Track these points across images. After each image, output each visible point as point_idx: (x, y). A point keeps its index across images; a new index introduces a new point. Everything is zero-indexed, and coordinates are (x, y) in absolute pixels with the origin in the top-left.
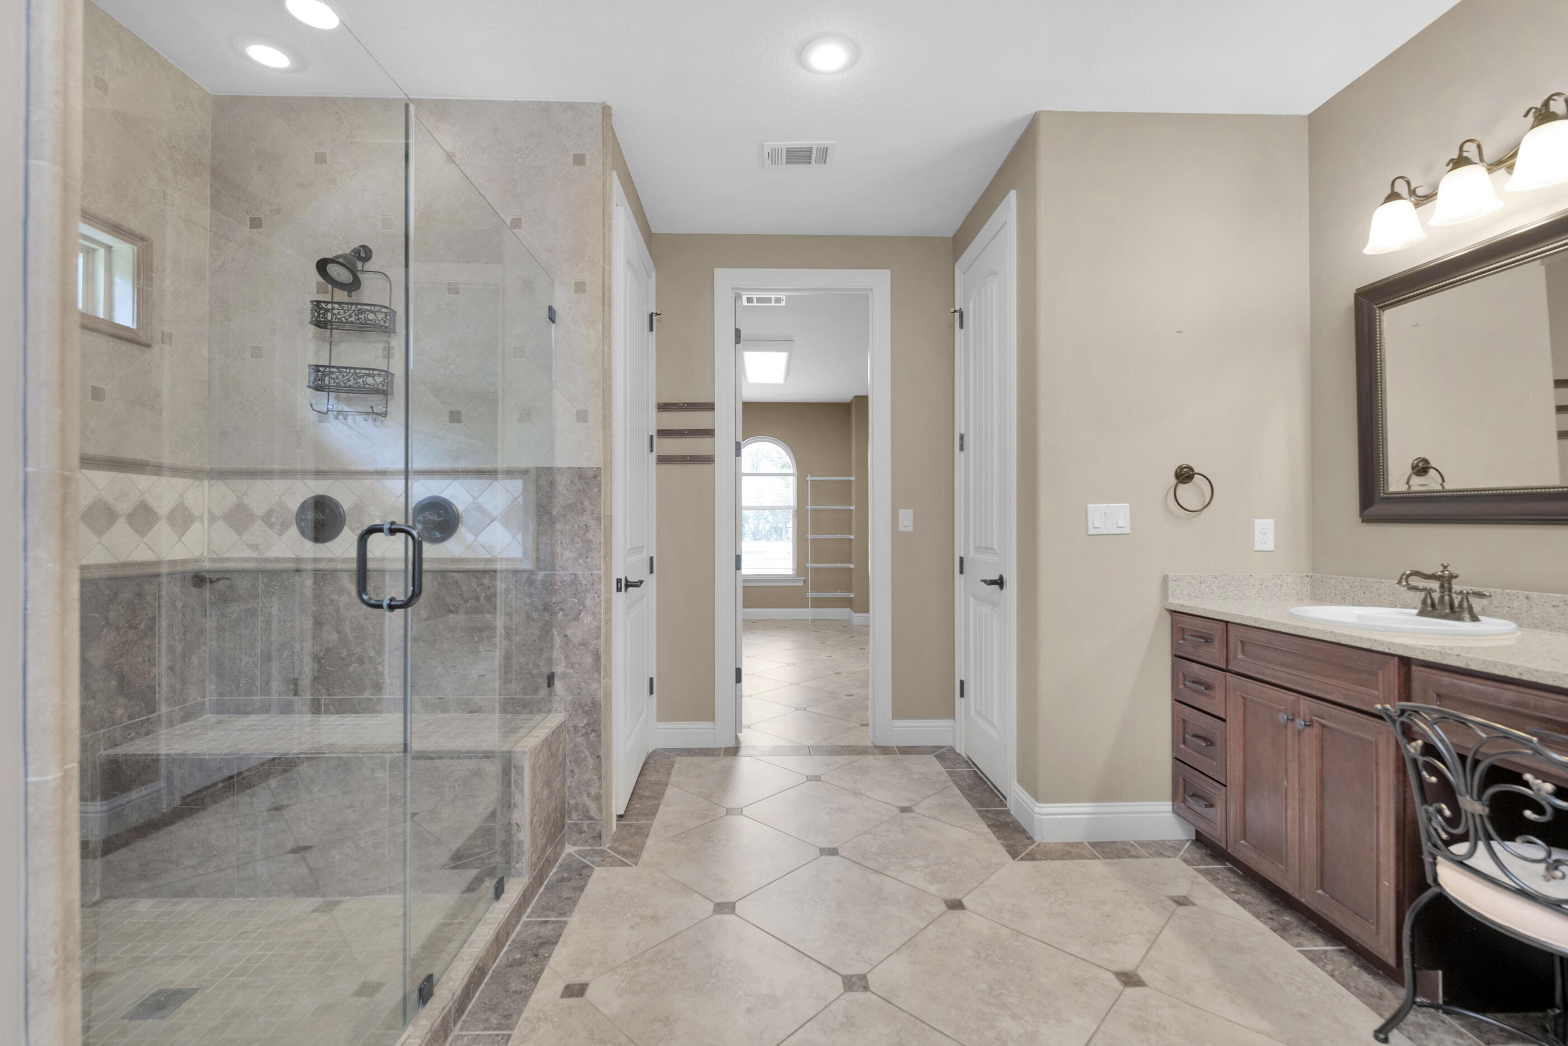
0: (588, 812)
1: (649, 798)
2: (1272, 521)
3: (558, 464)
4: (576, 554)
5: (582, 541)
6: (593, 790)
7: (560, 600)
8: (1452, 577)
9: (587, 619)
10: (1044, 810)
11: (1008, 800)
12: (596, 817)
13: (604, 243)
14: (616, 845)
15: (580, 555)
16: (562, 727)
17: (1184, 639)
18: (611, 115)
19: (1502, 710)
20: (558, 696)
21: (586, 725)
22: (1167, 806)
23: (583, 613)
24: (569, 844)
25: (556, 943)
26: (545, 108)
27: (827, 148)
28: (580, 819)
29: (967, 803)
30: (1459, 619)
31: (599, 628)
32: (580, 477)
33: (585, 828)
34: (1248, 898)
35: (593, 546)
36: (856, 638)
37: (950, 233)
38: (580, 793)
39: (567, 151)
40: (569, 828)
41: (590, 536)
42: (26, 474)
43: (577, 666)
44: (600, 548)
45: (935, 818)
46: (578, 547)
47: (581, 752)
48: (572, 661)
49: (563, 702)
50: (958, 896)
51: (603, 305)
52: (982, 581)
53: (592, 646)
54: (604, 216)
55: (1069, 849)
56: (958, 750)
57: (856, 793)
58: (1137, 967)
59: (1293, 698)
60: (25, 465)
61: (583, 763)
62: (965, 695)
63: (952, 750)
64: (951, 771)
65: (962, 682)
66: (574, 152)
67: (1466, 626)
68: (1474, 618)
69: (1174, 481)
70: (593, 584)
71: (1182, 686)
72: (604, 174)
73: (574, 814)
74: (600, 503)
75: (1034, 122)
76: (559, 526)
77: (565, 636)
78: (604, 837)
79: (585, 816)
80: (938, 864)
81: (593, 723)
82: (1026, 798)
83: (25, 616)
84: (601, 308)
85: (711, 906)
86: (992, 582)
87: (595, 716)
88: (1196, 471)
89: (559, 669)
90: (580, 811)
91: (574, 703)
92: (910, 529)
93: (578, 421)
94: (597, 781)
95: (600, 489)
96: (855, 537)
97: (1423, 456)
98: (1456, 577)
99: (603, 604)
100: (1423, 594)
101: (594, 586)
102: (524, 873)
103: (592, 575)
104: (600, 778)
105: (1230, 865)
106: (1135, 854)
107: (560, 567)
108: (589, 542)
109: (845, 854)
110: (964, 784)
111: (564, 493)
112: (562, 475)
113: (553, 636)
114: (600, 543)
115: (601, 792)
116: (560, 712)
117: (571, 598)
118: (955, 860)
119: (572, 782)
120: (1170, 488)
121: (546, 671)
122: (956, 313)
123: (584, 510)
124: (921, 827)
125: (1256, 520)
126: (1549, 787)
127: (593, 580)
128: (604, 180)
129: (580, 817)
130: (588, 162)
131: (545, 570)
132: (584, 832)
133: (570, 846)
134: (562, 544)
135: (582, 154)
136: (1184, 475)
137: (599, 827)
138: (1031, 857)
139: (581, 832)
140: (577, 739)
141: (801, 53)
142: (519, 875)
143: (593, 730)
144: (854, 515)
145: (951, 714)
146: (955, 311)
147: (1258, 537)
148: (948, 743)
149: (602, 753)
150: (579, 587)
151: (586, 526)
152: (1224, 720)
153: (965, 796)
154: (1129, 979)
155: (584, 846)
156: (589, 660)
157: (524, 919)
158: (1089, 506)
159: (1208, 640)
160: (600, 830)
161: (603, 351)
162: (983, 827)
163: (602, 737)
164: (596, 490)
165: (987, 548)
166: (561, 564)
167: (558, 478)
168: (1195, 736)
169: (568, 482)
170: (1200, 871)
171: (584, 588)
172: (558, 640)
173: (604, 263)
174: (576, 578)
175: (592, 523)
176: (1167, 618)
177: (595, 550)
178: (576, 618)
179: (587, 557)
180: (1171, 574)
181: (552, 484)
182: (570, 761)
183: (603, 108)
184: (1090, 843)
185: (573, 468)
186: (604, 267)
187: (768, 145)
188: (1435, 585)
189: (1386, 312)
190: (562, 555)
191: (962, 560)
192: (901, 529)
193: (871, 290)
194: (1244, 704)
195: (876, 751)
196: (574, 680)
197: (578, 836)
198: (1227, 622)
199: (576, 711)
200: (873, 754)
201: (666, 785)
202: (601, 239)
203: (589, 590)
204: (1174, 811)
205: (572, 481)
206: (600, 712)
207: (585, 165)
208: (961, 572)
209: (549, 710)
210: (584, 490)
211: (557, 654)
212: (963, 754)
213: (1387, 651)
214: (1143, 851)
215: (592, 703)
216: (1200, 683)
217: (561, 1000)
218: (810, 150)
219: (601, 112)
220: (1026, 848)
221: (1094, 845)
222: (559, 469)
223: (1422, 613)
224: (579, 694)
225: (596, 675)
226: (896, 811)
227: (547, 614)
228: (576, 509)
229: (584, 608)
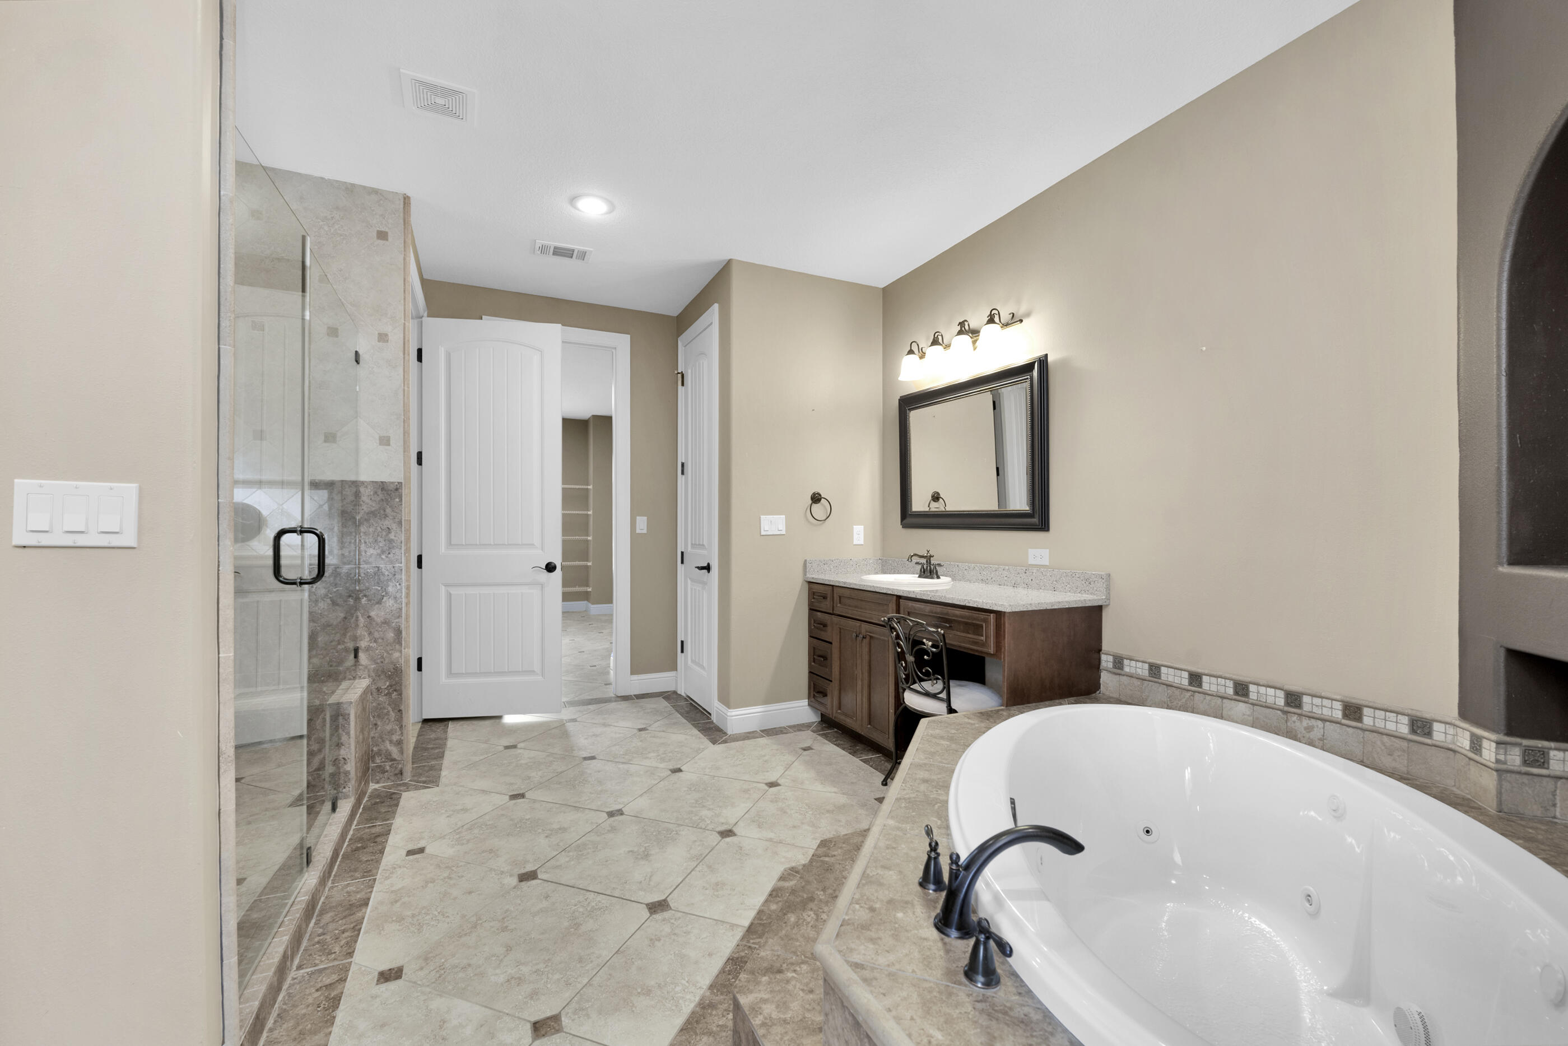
0: (390, 755)
1: (432, 748)
2: (863, 526)
3: (363, 478)
4: (379, 551)
5: (385, 541)
6: (395, 738)
7: (364, 588)
8: (931, 556)
9: (389, 603)
10: (734, 713)
11: (712, 715)
12: (397, 758)
13: (405, 305)
14: (416, 778)
15: (383, 552)
16: (366, 691)
17: (814, 598)
18: (410, 204)
19: (926, 615)
20: (362, 665)
21: (388, 687)
22: (805, 702)
23: (385, 598)
24: (372, 783)
25: (389, 834)
26: (350, 189)
27: (586, 252)
28: (384, 762)
29: (685, 721)
30: (932, 578)
31: (401, 609)
32: (383, 489)
33: (388, 768)
34: (842, 742)
35: (394, 544)
36: (594, 625)
37: (675, 313)
38: (383, 741)
39: (372, 226)
40: (372, 770)
41: (392, 536)
42: (218, 502)
43: (380, 640)
44: (401, 546)
45: (664, 731)
46: (381, 545)
47: (384, 708)
48: (375, 637)
49: (366, 670)
50: (679, 766)
51: (404, 354)
52: (696, 567)
53: (394, 624)
54: (405, 284)
55: (748, 735)
56: (679, 692)
57: (605, 725)
58: (777, 779)
59: (859, 624)
60: (218, 499)
61: (386, 717)
62: (684, 651)
63: (675, 692)
64: (674, 705)
65: (682, 642)
66: (378, 229)
67: (935, 581)
68: (938, 577)
69: (810, 502)
70: (395, 575)
71: (813, 627)
72: (405, 251)
73: (377, 758)
74: (401, 511)
75: (728, 264)
76: (363, 529)
77: (369, 617)
78: (405, 774)
79: (387, 759)
80: (665, 754)
81: (394, 685)
82: (722, 708)
83: (218, 574)
84: (402, 356)
85: (508, 797)
86: (702, 568)
87: (397, 679)
88: (822, 496)
89: (363, 644)
90: (383, 756)
91: (377, 670)
92: (645, 531)
93: (380, 444)
94: (398, 729)
95: (402, 499)
96: (593, 538)
97: (937, 491)
98: (933, 556)
99: (404, 590)
100: (920, 566)
101: (396, 576)
102: (351, 794)
103: (394, 567)
104: (401, 727)
105: (836, 730)
106: (785, 732)
107: (364, 561)
108: (391, 541)
109: (601, 758)
110: (683, 711)
111: (368, 501)
112: (366, 487)
113: (357, 617)
114: (401, 542)
115: (402, 738)
116: (364, 678)
117: (374, 586)
118: (676, 750)
119: (375, 733)
120: (808, 507)
121: (351, 645)
122: (679, 375)
123: (386, 516)
124: (654, 737)
125: (854, 526)
126: (930, 643)
127: (395, 572)
128: (405, 255)
129: (383, 760)
130: (390, 239)
131: (349, 564)
132: (387, 771)
133: (373, 784)
134: (365, 543)
135: (385, 232)
136: (816, 498)
137: (400, 766)
138: (725, 742)
139: (384, 772)
140: (380, 699)
141: (573, 200)
142: (346, 797)
143: (395, 690)
144: (591, 519)
145: (674, 668)
146: (678, 373)
147: (855, 536)
148: (673, 689)
149: (402, 708)
150: (382, 578)
151: (388, 528)
152: (831, 643)
153: (684, 718)
154: (772, 785)
155: (387, 783)
156: (391, 635)
157: (353, 827)
158: (762, 516)
159: (825, 598)
160: (401, 768)
161: (404, 390)
162: (696, 732)
163: (403, 695)
164: (397, 500)
165: (699, 545)
166: (365, 559)
167: (362, 489)
168: (819, 656)
169: (372, 493)
170: (819, 735)
171: (386, 578)
172: (362, 621)
173: (405, 320)
174: (378, 570)
175: (394, 526)
176: (806, 586)
177: (397, 548)
178: (379, 602)
179: (389, 553)
180: (808, 560)
181: (357, 495)
182: (374, 717)
183: (405, 198)
184: (760, 731)
185: (376, 482)
186: (405, 324)
187: (539, 243)
188: (924, 561)
189: (912, 412)
190: (366, 552)
191: (682, 553)
192: (638, 531)
193: (615, 348)
194: (840, 632)
195: (619, 699)
196: (377, 651)
197: (381, 776)
198: (833, 586)
199: (379, 676)
200: (616, 701)
201: (446, 739)
202: (403, 302)
203: (391, 579)
204: (809, 705)
205: (376, 493)
206: (402, 675)
207: (387, 240)
208: (682, 562)
209: (354, 677)
210: (387, 500)
211: (361, 632)
212: (683, 694)
213: (892, 593)
214: (791, 730)
215: (394, 669)
216: (821, 624)
217: (407, 858)
218: (573, 251)
219: (402, 200)
220: (722, 738)
221: (762, 731)
222: (363, 483)
223: (919, 577)
224: (382, 662)
225: (397, 647)
226: (636, 731)
227: (351, 600)
228: (379, 515)
229: (386, 593)
